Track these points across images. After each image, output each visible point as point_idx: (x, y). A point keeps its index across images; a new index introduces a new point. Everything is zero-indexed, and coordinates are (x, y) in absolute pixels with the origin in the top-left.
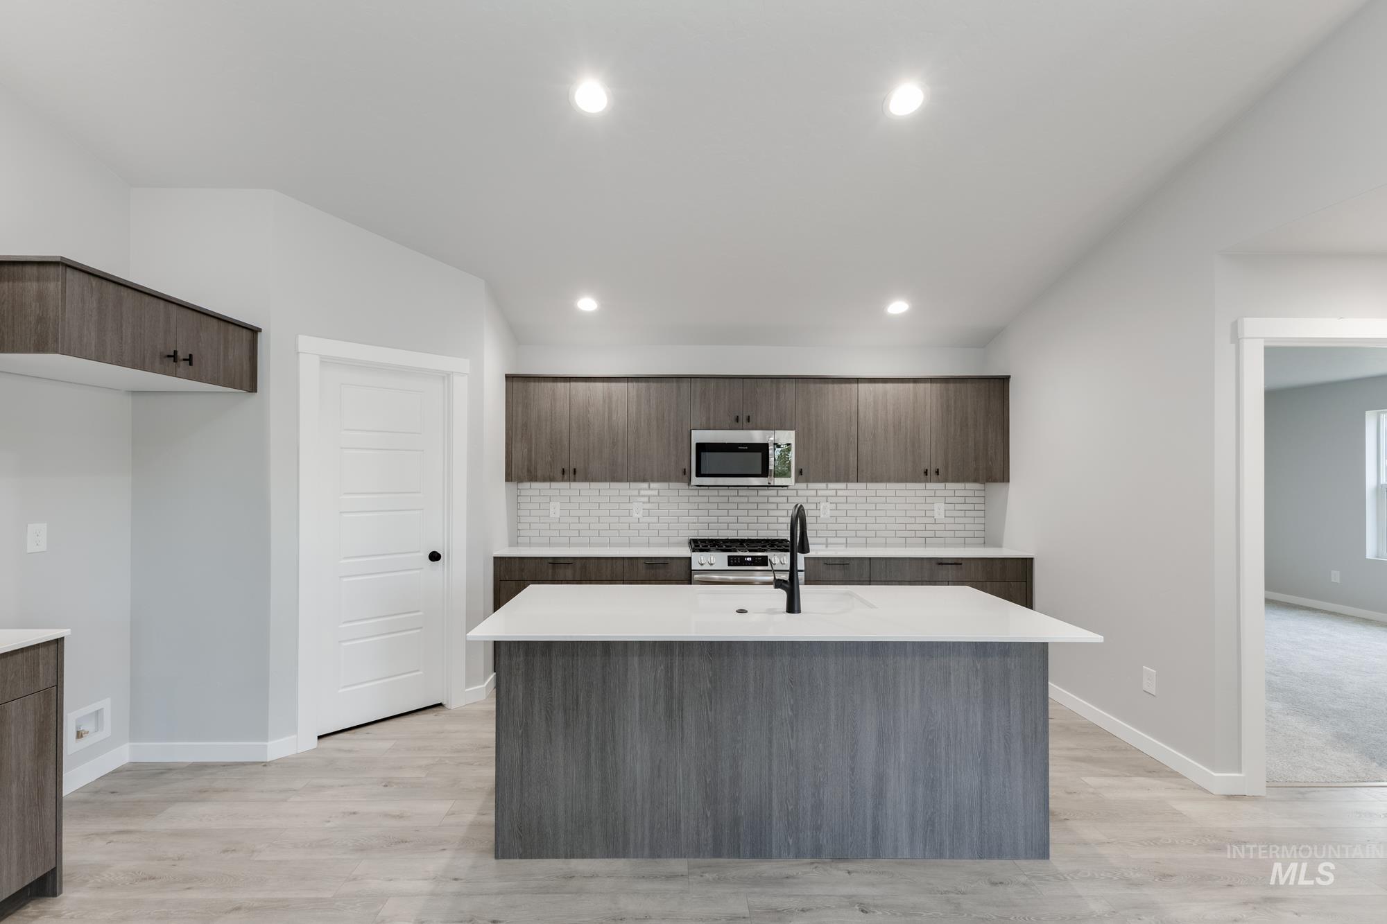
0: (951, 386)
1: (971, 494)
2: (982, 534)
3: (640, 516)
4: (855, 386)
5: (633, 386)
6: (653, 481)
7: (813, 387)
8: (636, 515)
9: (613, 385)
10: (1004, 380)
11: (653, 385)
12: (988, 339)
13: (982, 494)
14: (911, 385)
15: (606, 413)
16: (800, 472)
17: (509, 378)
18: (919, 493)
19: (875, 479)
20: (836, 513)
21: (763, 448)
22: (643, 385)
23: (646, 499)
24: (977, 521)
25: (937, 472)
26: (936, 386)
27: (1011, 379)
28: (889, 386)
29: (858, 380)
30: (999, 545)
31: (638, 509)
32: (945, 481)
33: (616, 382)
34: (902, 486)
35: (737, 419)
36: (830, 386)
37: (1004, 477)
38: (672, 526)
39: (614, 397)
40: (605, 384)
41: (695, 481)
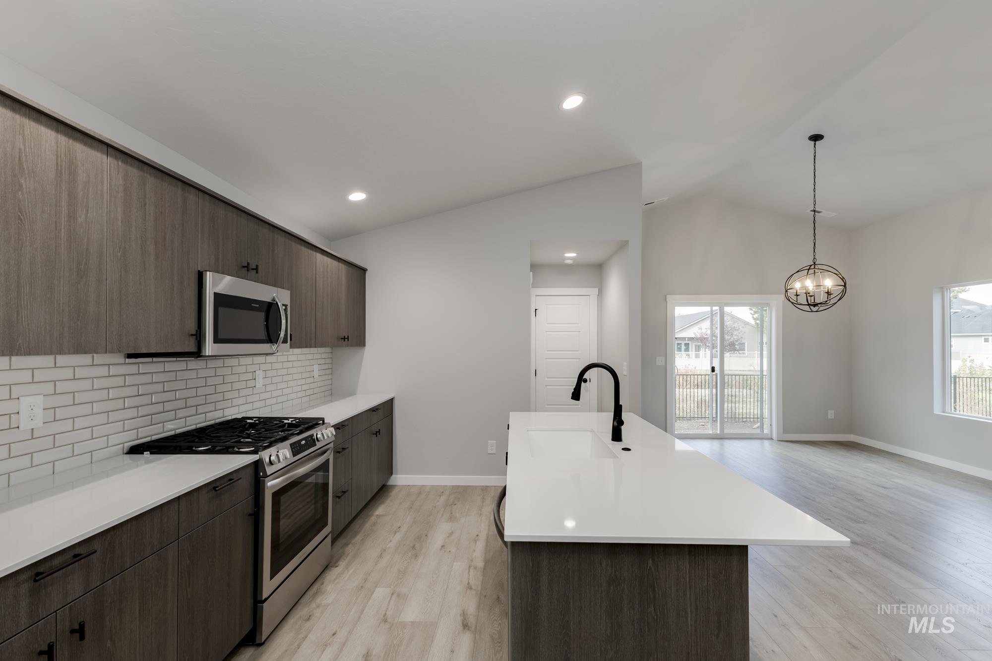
0: (350, 270)
1: (327, 356)
2: (331, 387)
3: (37, 423)
4: (315, 253)
7: (294, 245)
8: (26, 422)
10: (364, 272)
13: (331, 355)
14: (337, 263)
21: (270, 308)
22: (134, 172)
24: (329, 377)
25: (346, 338)
26: (345, 267)
27: (367, 273)
28: (329, 260)
29: (317, 249)
30: (353, 393)
36: (304, 249)
38: (97, 431)
39: (81, 177)
40: (63, 139)
41: (210, 347)
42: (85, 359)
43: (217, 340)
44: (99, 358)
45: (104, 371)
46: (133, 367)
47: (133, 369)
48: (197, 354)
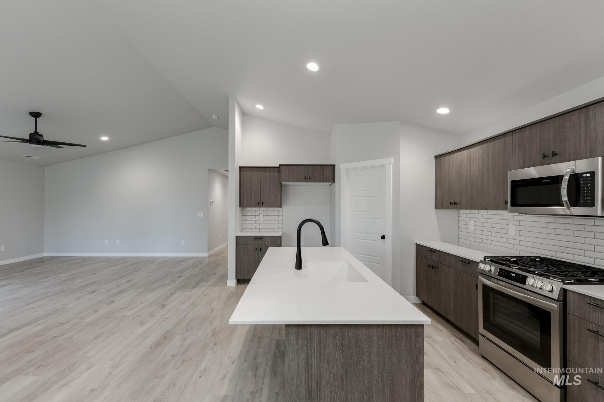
5: (480, 147)
6: (490, 209)
8: (511, 233)
9: (472, 150)
11: (491, 144)
15: (469, 168)
17: (436, 157)
22: (485, 145)
33: (473, 147)
35: (544, 156)
43: (514, 205)
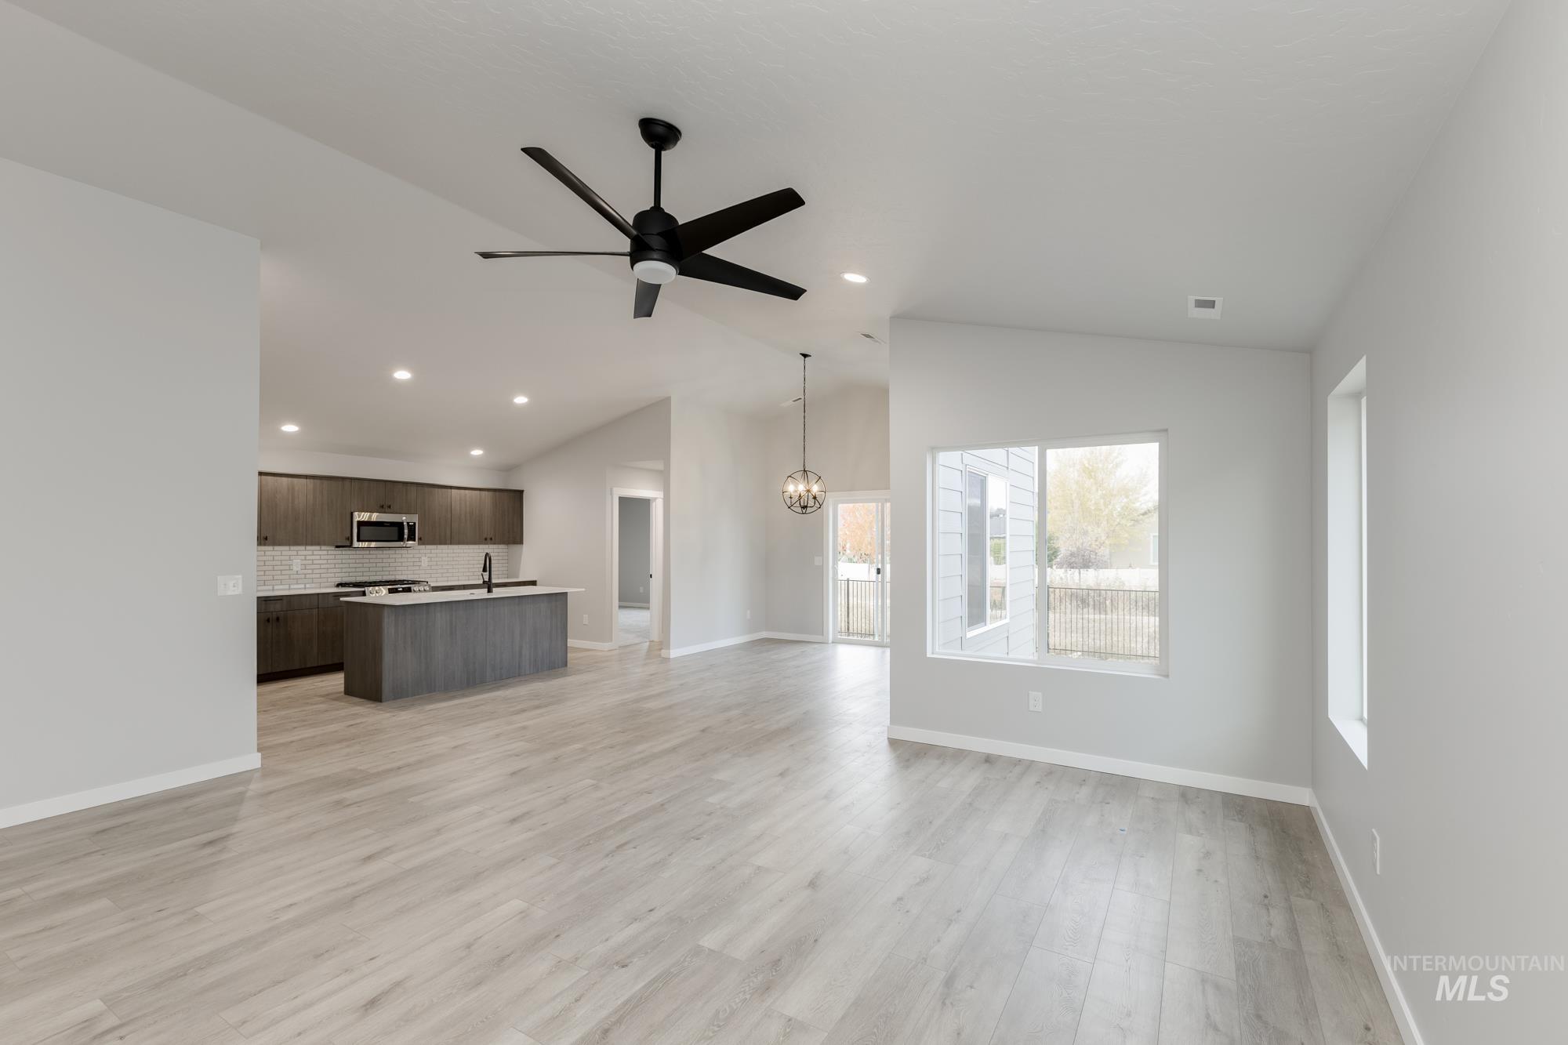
0: (497, 493)
1: (501, 550)
2: (506, 572)
3: (299, 569)
4: (449, 490)
5: (310, 482)
7: (427, 489)
8: (295, 569)
9: (295, 480)
10: (521, 492)
11: (326, 482)
12: (509, 469)
13: (506, 550)
14: (478, 492)
15: (290, 499)
16: (420, 539)
18: (475, 551)
19: (459, 543)
20: (430, 563)
21: (400, 525)
22: (318, 482)
23: (303, 557)
24: (504, 565)
25: (491, 539)
26: (490, 493)
27: (524, 493)
28: (467, 491)
29: (451, 487)
30: (517, 577)
31: (297, 564)
32: (495, 544)
33: (297, 478)
34: (477, 546)
35: (382, 507)
36: (436, 490)
37: (521, 542)
38: (323, 575)
39: (296, 488)
40: (290, 479)
41: (356, 544)
42: (318, 548)
43: (359, 540)
44: (323, 548)
45: (325, 552)
46: (339, 551)
47: (338, 552)
48: (351, 546)
